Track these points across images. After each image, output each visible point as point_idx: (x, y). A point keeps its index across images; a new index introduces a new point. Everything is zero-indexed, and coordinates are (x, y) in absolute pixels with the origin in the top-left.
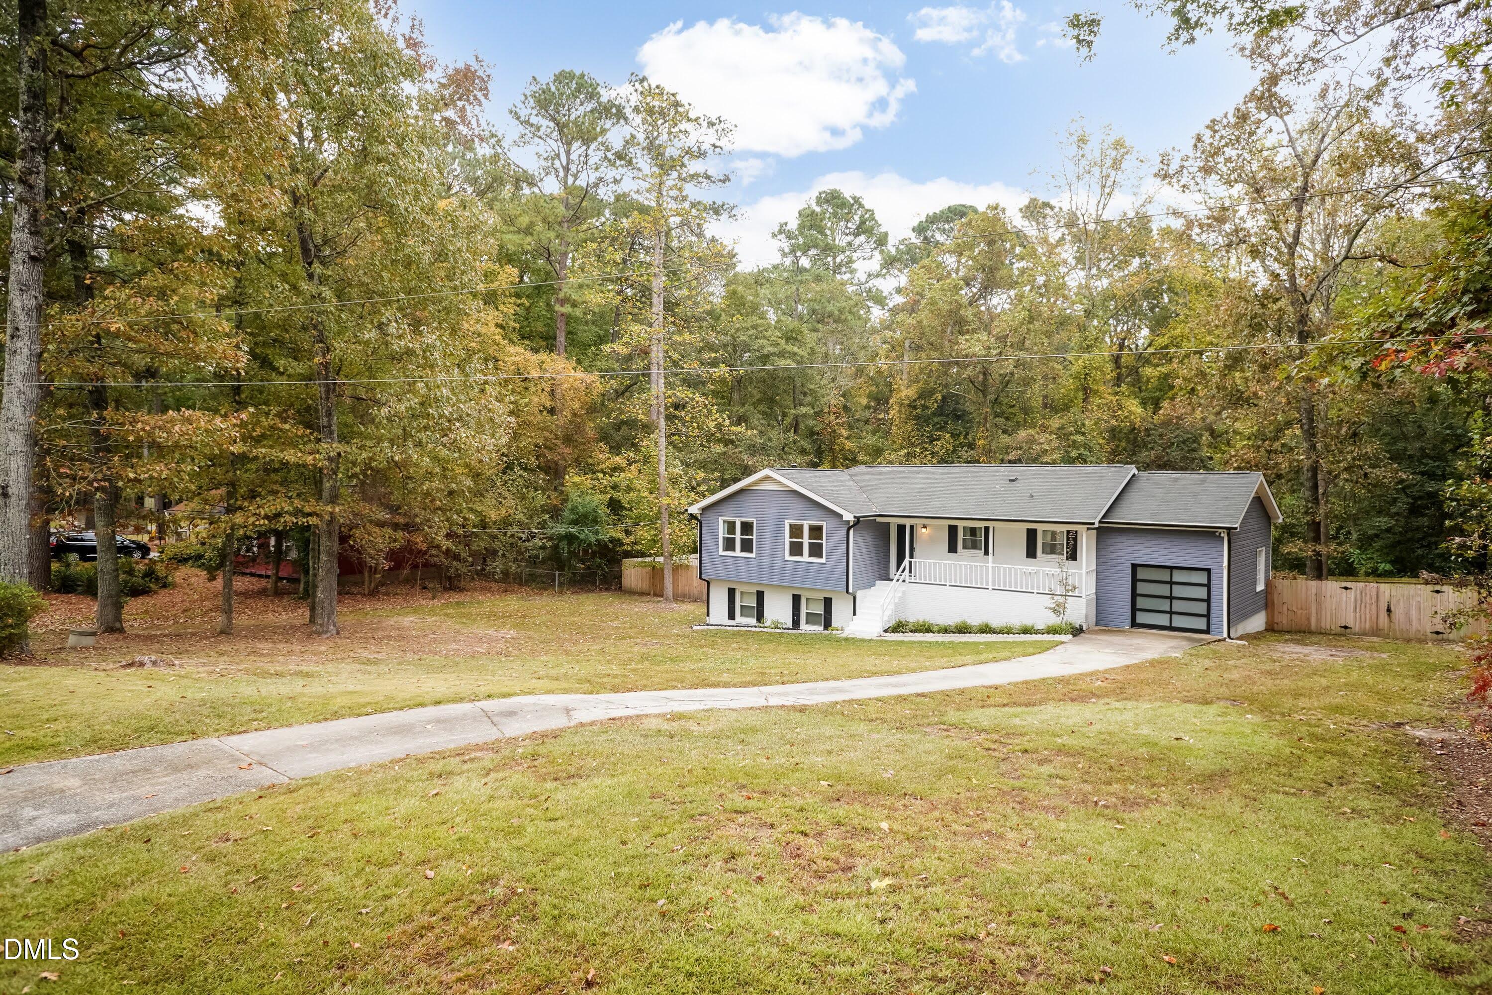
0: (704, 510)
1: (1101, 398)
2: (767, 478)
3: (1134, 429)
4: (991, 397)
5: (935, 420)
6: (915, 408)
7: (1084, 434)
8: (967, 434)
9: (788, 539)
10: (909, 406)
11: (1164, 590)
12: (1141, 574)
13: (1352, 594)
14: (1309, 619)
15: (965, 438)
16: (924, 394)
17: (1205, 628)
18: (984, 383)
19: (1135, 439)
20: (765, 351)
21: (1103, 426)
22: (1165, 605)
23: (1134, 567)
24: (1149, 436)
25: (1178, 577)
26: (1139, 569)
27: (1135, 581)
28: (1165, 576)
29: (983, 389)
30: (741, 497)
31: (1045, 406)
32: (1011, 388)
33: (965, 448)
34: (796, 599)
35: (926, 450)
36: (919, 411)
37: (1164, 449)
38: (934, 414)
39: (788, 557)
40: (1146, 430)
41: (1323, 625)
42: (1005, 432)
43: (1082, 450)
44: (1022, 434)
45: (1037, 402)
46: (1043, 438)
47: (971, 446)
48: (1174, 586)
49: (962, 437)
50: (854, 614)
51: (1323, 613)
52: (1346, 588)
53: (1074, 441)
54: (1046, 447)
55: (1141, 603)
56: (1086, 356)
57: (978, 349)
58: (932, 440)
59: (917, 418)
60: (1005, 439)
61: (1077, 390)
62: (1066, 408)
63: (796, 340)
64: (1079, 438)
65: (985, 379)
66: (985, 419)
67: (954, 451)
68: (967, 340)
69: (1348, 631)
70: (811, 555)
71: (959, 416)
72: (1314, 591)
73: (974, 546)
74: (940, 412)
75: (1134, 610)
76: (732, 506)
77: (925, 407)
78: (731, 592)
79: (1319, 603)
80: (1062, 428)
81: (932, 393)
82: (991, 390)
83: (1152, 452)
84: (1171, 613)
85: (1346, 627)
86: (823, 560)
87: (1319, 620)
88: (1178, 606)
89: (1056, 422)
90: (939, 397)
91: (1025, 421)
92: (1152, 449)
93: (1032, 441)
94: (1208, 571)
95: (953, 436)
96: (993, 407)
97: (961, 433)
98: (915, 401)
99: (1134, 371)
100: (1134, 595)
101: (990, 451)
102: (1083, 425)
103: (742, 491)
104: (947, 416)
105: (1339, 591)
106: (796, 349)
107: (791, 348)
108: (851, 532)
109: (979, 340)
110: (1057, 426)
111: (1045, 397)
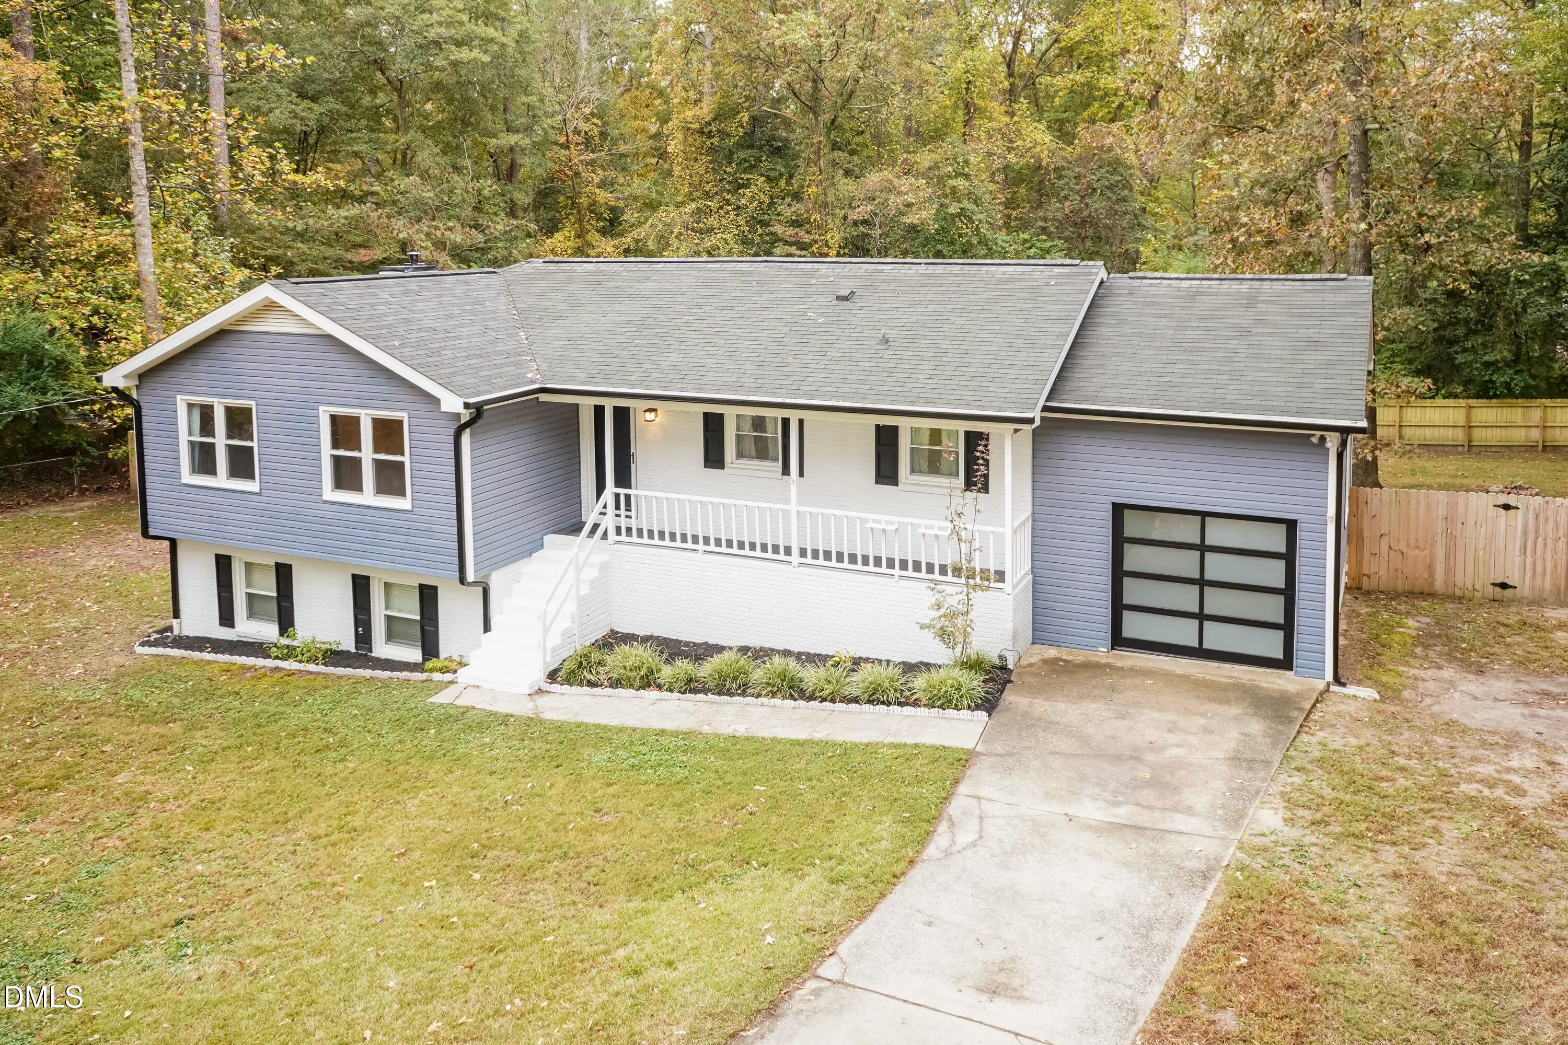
0: (145, 376)
1: (990, 119)
2: (270, 307)
3: (1039, 168)
4: (825, 118)
5: (742, 154)
6: (710, 135)
7: (967, 176)
8: (791, 176)
9: (327, 451)
10: (701, 132)
11: (1186, 563)
12: (1134, 526)
13: (1518, 518)
14: (1431, 568)
15: (788, 183)
16: (723, 114)
17: (1280, 655)
18: (815, 96)
19: (1041, 182)
20: (432, 34)
21: (998, 163)
22: (1187, 598)
23: (1118, 510)
24: (1059, 178)
25: (1218, 534)
26: (1127, 513)
27: (1119, 541)
28: (1187, 531)
29: (812, 107)
30: (224, 350)
31: (908, 132)
32: (857, 104)
33: (788, 200)
34: (361, 586)
35: (728, 203)
36: (715, 141)
37: (1083, 197)
38: (740, 146)
39: (329, 493)
40: (1056, 169)
41: (1459, 580)
42: (847, 173)
43: (966, 204)
44: (873, 178)
45: (896, 127)
46: (904, 184)
47: (797, 196)
48: (1209, 557)
49: (783, 183)
50: (487, 628)
51: (1460, 555)
52: (1507, 507)
53: (954, 190)
54: (910, 198)
55: (1134, 592)
56: (968, 53)
57: (799, 37)
58: (739, 186)
59: (713, 150)
60: (846, 186)
61: (956, 107)
62: (937, 136)
63: (497, 17)
64: (961, 183)
65: (816, 89)
66: (817, 152)
67: (772, 204)
68: (781, 22)
69: (1508, 593)
70: (382, 488)
71: (779, 151)
72: (1442, 511)
73: (762, 452)
74: (748, 142)
75: (1118, 607)
76: (201, 369)
77: (724, 134)
78: (223, 565)
79: (1451, 537)
80: (935, 167)
81: (735, 111)
82: (826, 104)
83: (1067, 203)
84: (1201, 617)
85: (1504, 586)
86: (403, 503)
87: (1449, 571)
88: (1217, 602)
89: (924, 158)
90: (745, 117)
91: (879, 156)
92: (1066, 198)
93: (890, 189)
94: (1291, 526)
95: (769, 179)
96: (828, 134)
97: (781, 175)
98: (709, 124)
99: (1031, 82)
100: (1119, 574)
101: (826, 205)
102: (967, 162)
103: (220, 335)
104: (760, 148)
105: (1492, 512)
106: (491, 32)
107: (481, 29)
108: (466, 438)
109: (801, 23)
110: (927, 164)
111: (908, 118)
